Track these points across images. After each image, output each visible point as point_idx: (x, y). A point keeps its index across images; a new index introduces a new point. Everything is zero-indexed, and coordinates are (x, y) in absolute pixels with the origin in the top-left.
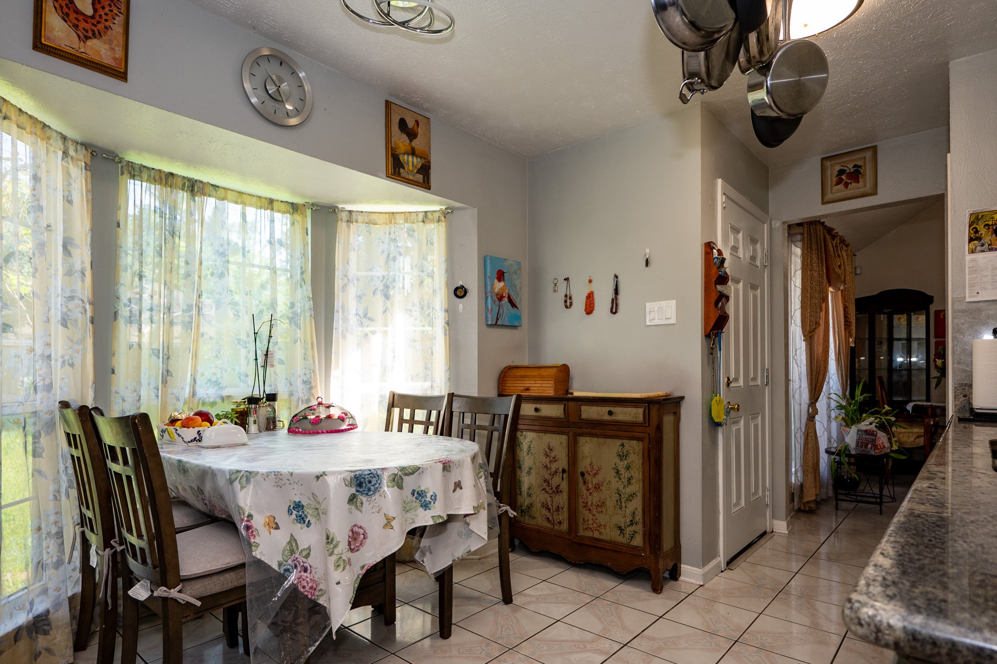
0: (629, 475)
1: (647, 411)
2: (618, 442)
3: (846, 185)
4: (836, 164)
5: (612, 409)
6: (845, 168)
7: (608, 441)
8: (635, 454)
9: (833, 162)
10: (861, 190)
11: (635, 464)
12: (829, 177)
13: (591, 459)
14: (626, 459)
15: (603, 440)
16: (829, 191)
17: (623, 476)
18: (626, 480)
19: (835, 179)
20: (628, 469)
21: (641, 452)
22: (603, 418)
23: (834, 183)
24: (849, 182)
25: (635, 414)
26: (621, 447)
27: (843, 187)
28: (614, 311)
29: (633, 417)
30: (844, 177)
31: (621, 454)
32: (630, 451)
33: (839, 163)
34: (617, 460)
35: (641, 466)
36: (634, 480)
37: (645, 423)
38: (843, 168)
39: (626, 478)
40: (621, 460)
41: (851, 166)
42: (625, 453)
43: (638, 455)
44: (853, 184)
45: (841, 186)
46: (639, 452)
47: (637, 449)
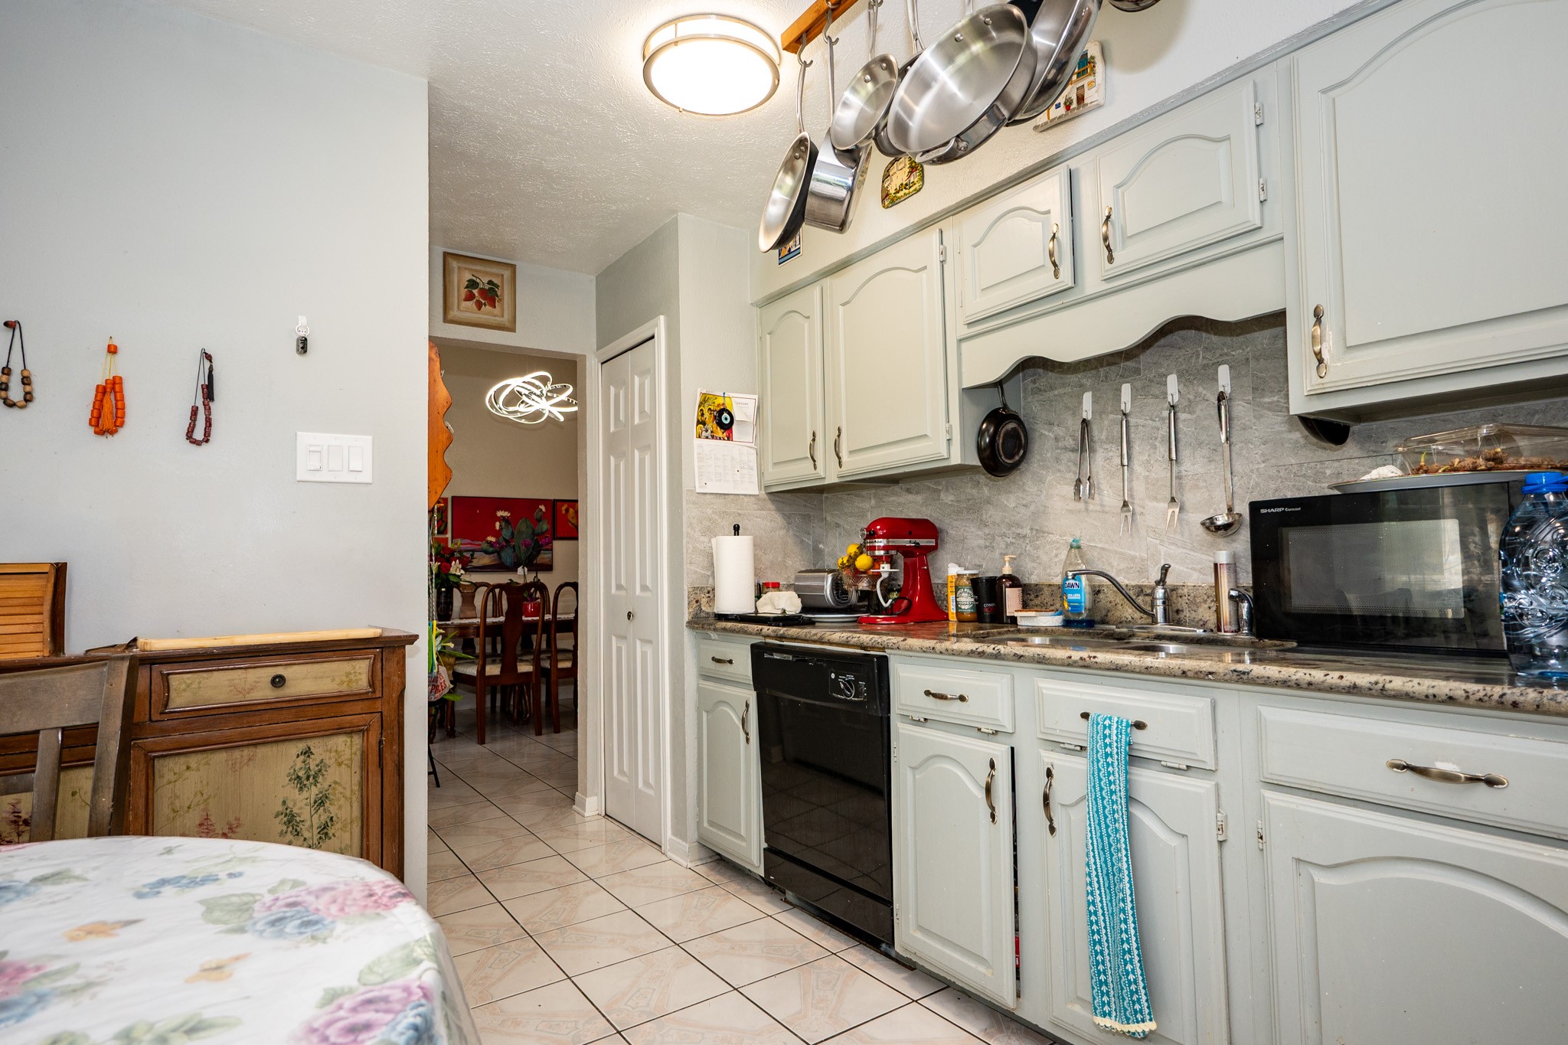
0: (324, 818)
1: (379, 665)
2: (295, 748)
3: (479, 305)
4: (466, 269)
5: (280, 671)
6: (478, 281)
7: (261, 751)
8: (340, 764)
9: (462, 265)
10: (497, 318)
11: (340, 789)
12: (456, 284)
13: (206, 810)
14: (316, 783)
15: (246, 752)
16: (456, 306)
17: (308, 824)
18: (316, 831)
19: (464, 292)
20: (322, 803)
21: (357, 758)
22: (248, 697)
23: (463, 296)
24: (483, 302)
25: (348, 674)
26: (302, 758)
27: (474, 305)
28: (199, 435)
29: (342, 682)
30: (475, 292)
31: (301, 774)
32: (327, 761)
33: (472, 270)
34: (292, 793)
35: (356, 788)
36: (338, 826)
37: (374, 692)
38: (474, 278)
39: (316, 825)
40: (301, 789)
41: (486, 280)
42: (314, 768)
43: (349, 767)
44: (487, 307)
45: (471, 304)
46: (351, 760)
47: (348, 751)
